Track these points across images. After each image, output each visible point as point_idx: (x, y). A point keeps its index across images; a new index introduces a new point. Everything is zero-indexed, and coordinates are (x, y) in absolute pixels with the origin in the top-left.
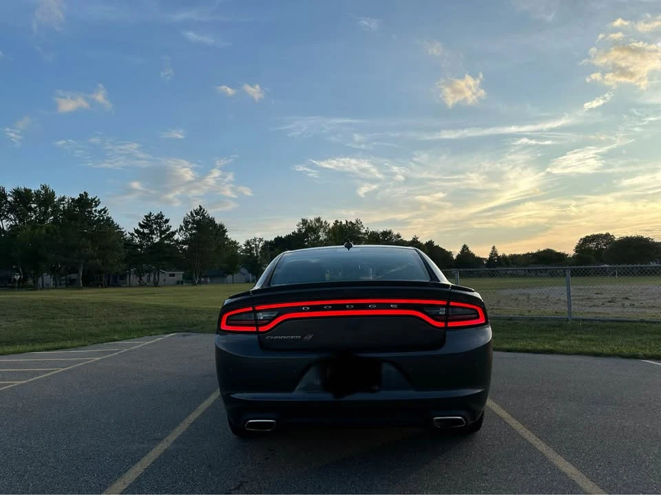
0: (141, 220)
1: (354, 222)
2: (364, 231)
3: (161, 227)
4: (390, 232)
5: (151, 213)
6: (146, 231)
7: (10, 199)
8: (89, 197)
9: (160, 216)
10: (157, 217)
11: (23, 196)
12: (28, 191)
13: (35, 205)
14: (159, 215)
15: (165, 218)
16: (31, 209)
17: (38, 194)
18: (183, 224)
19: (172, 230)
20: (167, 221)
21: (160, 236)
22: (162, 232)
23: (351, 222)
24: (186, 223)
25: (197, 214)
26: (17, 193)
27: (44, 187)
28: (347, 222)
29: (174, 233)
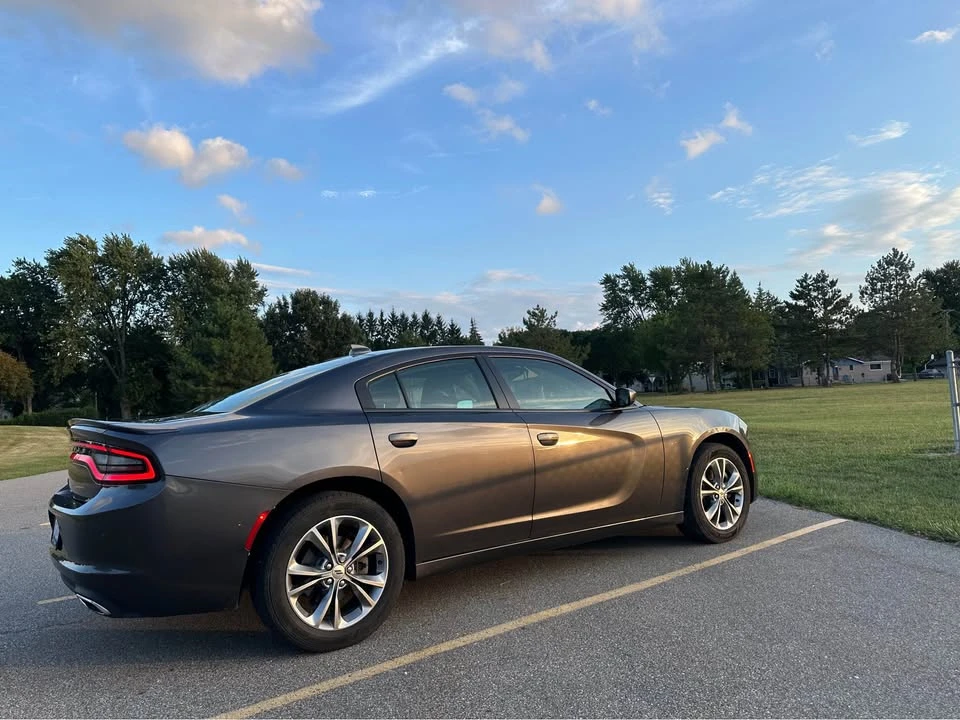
0: (793, 286)
3: (825, 294)
5: (806, 275)
6: (801, 303)
7: (649, 283)
8: (714, 267)
9: (822, 278)
10: (816, 280)
11: (662, 277)
12: (666, 272)
13: (676, 287)
14: (819, 276)
15: (830, 279)
16: (673, 293)
17: (678, 272)
18: (865, 284)
19: (844, 296)
20: (833, 283)
21: (825, 308)
22: (827, 303)
24: (872, 280)
25: (889, 262)
26: (653, 274)
27: (684, 262)
29: (845, 302)
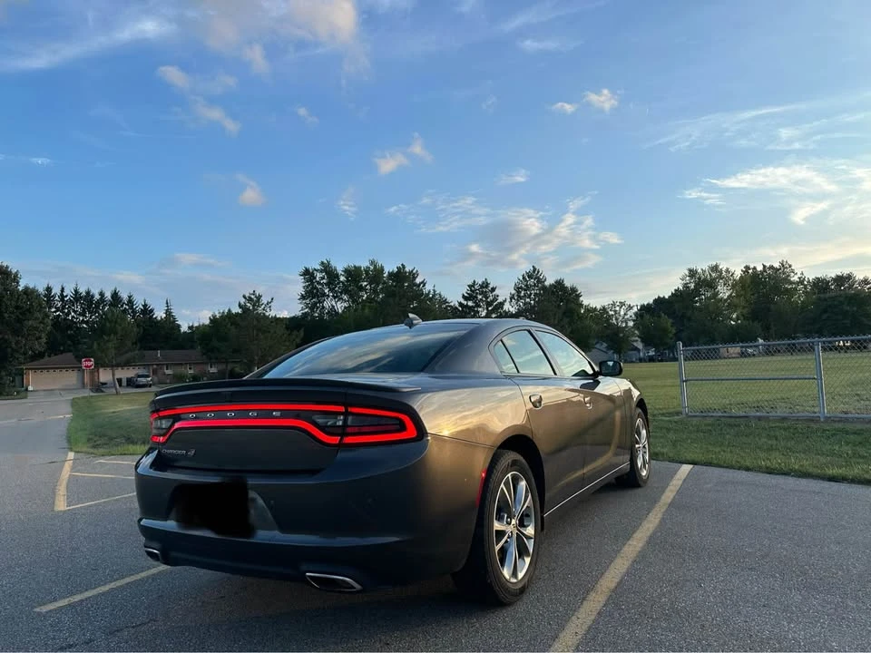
0: (465, 290)
1: (777, 265)
2: (795, 279)
3: (487, 298)
4: (849, 277)
5: (474, 282)
6: (470, 303)
7: (342, 278)
8: (407, 270)
9: (485, 285)
10: (482, 286)
11: (354, 274)
12: (357, 269)
13: (365, 283)
14: (483, 283)
15: (491, 286)
16: (362, 289)
17: (367, 271)
18: (513, 292)
19: (500, 300)
20: (493, 290)
21: (487, 309)
22: (489, 304)
23: (771, 267)
24: (518, 289)
25: (530, 276)
26: (347, 272)
27: (372, 263)
28: (764, 266)
29: (502, 304)
